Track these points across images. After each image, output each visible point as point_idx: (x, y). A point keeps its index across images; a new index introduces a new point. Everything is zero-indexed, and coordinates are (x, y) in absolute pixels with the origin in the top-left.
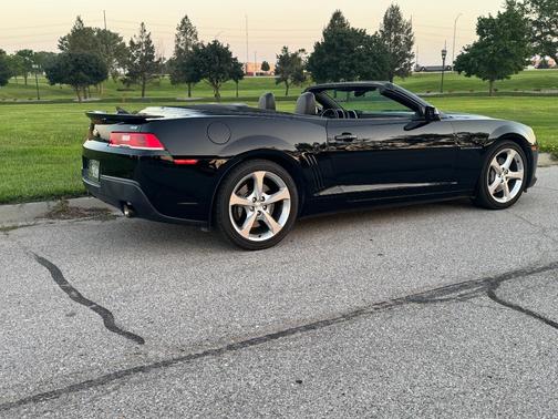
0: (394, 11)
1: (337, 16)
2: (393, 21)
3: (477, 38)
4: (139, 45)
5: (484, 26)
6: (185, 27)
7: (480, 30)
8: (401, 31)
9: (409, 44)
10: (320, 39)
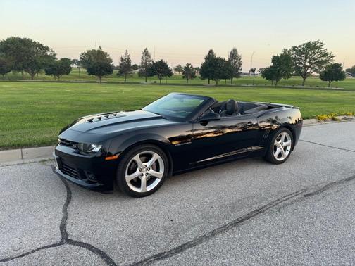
0: (235, 51)
1: (211, 51)
2: (234, 55)
3: (272, 64)
4: (125, 60)
5: (275, 59)
6: (146, 53)
7: (273, 61)
8: (237, 59)
9: (240, 64)
10: (204, 61)
